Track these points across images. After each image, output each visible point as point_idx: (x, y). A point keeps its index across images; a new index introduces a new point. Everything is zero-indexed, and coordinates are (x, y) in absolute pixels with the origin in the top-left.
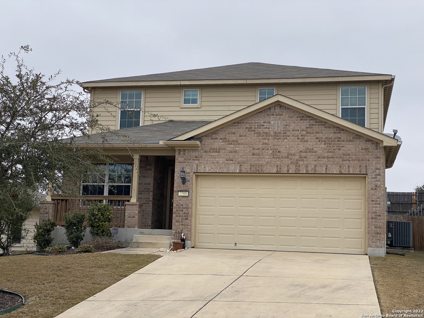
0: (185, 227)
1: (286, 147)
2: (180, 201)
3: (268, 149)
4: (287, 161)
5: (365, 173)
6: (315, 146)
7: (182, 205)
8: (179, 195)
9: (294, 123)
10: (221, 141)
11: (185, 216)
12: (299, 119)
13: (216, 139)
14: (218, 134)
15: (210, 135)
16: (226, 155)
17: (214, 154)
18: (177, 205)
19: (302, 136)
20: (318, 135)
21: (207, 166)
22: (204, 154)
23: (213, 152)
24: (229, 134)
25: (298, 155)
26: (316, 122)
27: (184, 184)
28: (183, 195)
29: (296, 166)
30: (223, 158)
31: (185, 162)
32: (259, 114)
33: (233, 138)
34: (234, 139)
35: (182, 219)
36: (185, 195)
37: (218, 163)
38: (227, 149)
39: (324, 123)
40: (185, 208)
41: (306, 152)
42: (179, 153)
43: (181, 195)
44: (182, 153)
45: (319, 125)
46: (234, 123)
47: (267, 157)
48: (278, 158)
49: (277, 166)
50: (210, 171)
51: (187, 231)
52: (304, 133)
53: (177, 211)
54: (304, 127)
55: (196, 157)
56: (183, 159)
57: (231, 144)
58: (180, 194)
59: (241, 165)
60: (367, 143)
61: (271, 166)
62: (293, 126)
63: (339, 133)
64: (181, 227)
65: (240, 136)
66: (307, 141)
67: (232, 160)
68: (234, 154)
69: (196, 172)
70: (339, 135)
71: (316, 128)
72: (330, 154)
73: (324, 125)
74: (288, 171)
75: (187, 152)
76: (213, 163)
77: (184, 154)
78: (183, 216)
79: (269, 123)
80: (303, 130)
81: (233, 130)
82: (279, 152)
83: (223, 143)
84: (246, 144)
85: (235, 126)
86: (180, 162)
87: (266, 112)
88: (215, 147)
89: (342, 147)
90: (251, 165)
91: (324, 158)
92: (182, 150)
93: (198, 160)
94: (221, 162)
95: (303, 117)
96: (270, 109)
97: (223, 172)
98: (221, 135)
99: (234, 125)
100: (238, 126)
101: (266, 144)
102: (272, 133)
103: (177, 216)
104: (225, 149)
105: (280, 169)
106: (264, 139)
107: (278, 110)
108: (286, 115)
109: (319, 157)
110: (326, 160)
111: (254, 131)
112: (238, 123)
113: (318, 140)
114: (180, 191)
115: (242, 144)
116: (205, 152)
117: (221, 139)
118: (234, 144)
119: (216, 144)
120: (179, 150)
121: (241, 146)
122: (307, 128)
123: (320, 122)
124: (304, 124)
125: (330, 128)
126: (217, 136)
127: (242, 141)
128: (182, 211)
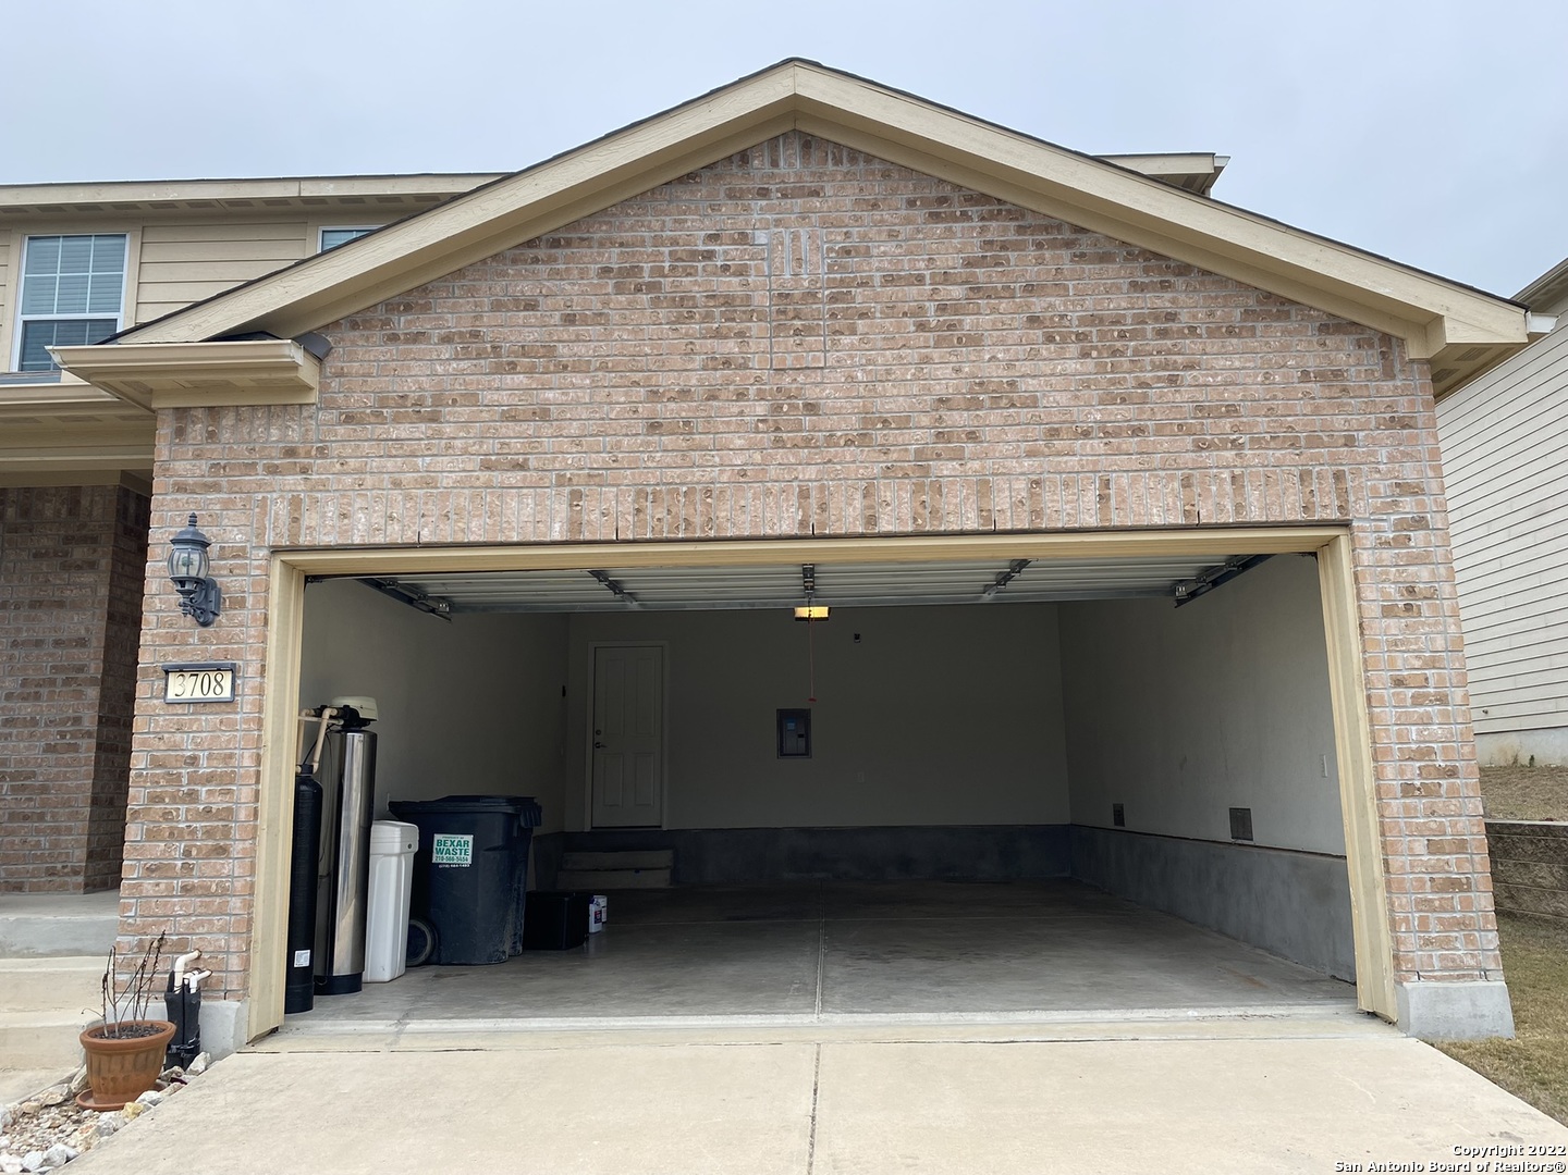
0: (207, 905)
1: (851, 379)
2: (178, 736)
3: (741, 396)
4: (862, 463)
5: (1335, 515)
6: (1026, 367)
7: (193, 761)
8: (171, 696)
9: (892, 235)
10: (446, 351)
11: (209, 833)
12: (919, 214)
13: (417, 337)
14: (426, 308)
15: (380, 314)
16: (482, 438)
17: (403, 430)
18: (156, 763)
19: (942, 309)
20: (1038, 304)
21: (359, 503)
22: (341, 430)
23: (397, 420)
24: (497, 306)
25: (925, 420)
26: (1021, 230)
27: (205, 624)
28: (198, 695)
29: (918, 489)
30: (465, 452)
31: (216, 488)
32: (681, 188)
33: (524, 330)
34: (531, 336)
35: (187, 853)
36: (211, 695)
37: (429, 483)
38: (489, 397)
39: (1067, 235)
40: (209, 779)
41: (973, 404)
42: (180, 432)
43: (187, 696)
44: (197, 431)
45: (1039, 246)
46: (530, 244)
47: (739, 443)
48: (807, 443)
49: (804, 494)
50: (379, 539)
51: (221, 931)
52: (957, 292)
53: (156, 799)
54: (950, 260)
55: (291, 452)
56: (204, 465)
57: (512, 368)
58: (181, 687)
59: (576, 496)
60: (1330, 341)
61: (768, 493)
62: (884, 254)
63: (1165, 286)
64: (178, 905)
65: (570, 320)
66: (975, 341)
67: (522, 467)
68: (529, 428)
69: (285, 542)
70: (1163, 301)
71: (1026, 264)
72: (1121, 413)
73: (1068, 244)
74: (872, 520)
75: (228, 420)
76: (397, 484)
77: (212, 436)
78: (193, 832)
79: (743, 239)
80: (947, 278)
81: (526, 288)
82: (811, 408)
83: (464, 364)
84: (604, 368)
85: (536, 260)
86: (181, 488)
87: (719, 177)
88: (409, 386)
89: (1189, 367)
90: (641, 494)
91: (1086, 434)
92: (199, 413)
93: (304, 470)
94: (447, 480)
95: (942, 200)
96: (744, 158)
97: (460, 538)
98: (452, 316)
99: (531, 253)
100: (552, 260)
101: (727, 363)
102: (761, 299)
103: (152, 835)
104: (471, 399)
105: (823, 507)
106: (718, 335)
107: (791, 166)
108: (841, 194)
109: (1054, 433)
110: (1096, 444)
111: (653, 287)
112: (555, 244)
113: (1038, 334)
114: (181, 670)
115: (581, 367)
116: (350, 419)
117: (446, 339)
118: (531, 371)
119: (416, 368)
120: (181, 413)
121: (577, 379)
122: (969, 263)
123: (1046, 229)
124: (953, 244)
125: (1105, 258)
126: (422, 323)
127: (579, 348)
128: (192, 796)
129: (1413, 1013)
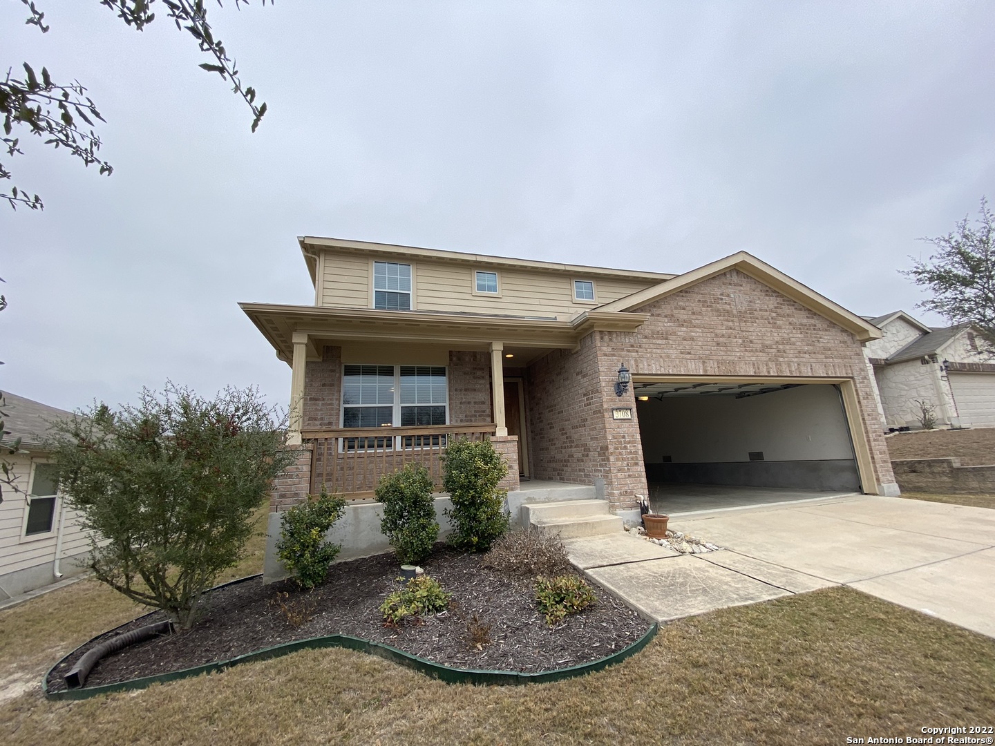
0: (635, 480)
1: (758, 335)
2: (618, 430)
3: (736, 337)
4: (763, 357)
5: (851, 375)
6: (791, 335)
7: (624, 437)
8: (615, 417)
9: (759, 299)
10: (666, 320)
11: (632, 459)
12: (763, 294)
13: (659, 315)
14: (659, 307)
15: (647, 307)
16: (679, 345)
17: (660, 342)
18: (614, 438)
19: (772, 318)
20: (791, 319)
21: (653, 362)
22: (644, 340)
23: (657, 338)
24: (676, 308)
25: (774, 347)
26: (784, 300)
27: (620, 396)
28: (622, 417)
29: (776, 365)
30: (676, 349)
31: (614, 355)
32: (712, 281)
33: (683, 316)
34: (685, 317)
35: (628, 465)
36: (626, 417)
37: (668, 357)
38: (679, 333)
39: (792, 303)
40: (629, 442)
41: (783, 344)
42: (602, 338)
43: (619, 417)
44: (606, 338)
45: (788, 305)
46: (681, 292)
47: (737, 350)
48: (752, 351)
49: (754, 365)
50: (659, 372)
51: (641, 488)
52: (774, 315)
53: (616, 448)
54: (771, 307)
55: (632, 346)
56: (610, 349)
57: (683, 326)
58: (617, 415)
59: (704, 362)
60: (843, 334)
61: (746, 364)
62: (758, 304)
63: (813, 318)
64: (628, 481)
65: (693, 313)
66: (779, 327)
67: (689, 353)
68: (690, 343)
69: (636, 372)
70: (812, 321)
71: (787, 309)
72: (811, 348)
73: (793, 305)
74: (769, 372)
75: (614, 336)
76: (661, 357)
77: (611, 340)
78: (628, 458)
79: (728, 296)
80: (772, 311)
81: (681, 303)
82: (751, 342)
83: (671, 324)
84: (704, 327)
85: (683, 296)
86: (605, 355)
87: (720, 278)
88: (659, 329)
89: (821, 338)
90: (718, 363)
91: (805, 353)
92: (606, 333)
93: (637, 352)
94: (673, 356)
95: (767, 291)
96: (725, 274)
97: (679, 373)
98: (665, 310)
99: (681, 294)
100: (686, 296)
101: (731, 328)
102: (735, 312)
103: (617, 460)
104: (674, 333)
105: (758, 368)
106: (727, 321)
107: (735, 278)
108: (747, 286)
109: (799, 352)
110: (807, 356)
111: (711, 306)
112: (686, 292)
113: (791, 327)
114: (616, 410)
115: (698, 327)
116: (646, 337)
117: (666, 316)
118: (687, 327)
119: (660, 324)
120: (601, 332)
121: (698, 330)
122: (775, 308)
123: (788, 301)
124: (771, 302)
125: (801, 310)
126: (659, 311)
127: (697, 321)
128: (625, 448)
129: (886, 491)
